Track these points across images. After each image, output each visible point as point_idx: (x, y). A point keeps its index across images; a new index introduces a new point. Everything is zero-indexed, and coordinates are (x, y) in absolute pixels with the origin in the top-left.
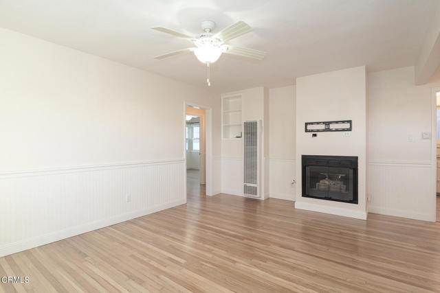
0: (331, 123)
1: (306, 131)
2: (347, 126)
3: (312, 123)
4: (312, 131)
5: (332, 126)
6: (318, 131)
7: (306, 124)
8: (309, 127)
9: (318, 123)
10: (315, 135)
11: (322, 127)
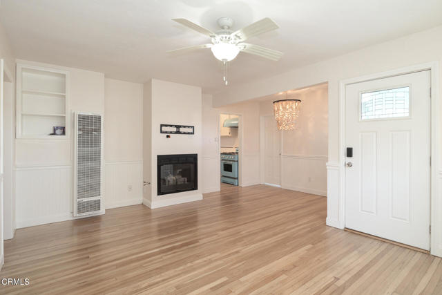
0: (180, 126)
1: (162, 132)
2: (190, 130)
3: (166, 126)
4: (166, 132)
5: (182, 130)
6: (171, 133)
7: (162, 126)
8: (164, 129)
9: (171, 126)
10: (168, 137)
11: (174, 129)
